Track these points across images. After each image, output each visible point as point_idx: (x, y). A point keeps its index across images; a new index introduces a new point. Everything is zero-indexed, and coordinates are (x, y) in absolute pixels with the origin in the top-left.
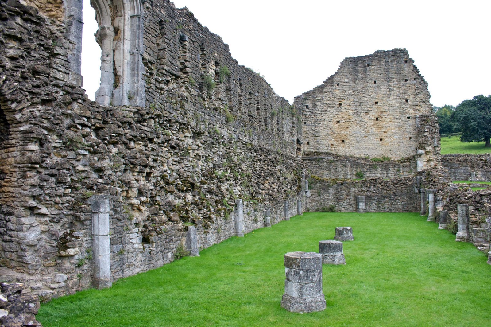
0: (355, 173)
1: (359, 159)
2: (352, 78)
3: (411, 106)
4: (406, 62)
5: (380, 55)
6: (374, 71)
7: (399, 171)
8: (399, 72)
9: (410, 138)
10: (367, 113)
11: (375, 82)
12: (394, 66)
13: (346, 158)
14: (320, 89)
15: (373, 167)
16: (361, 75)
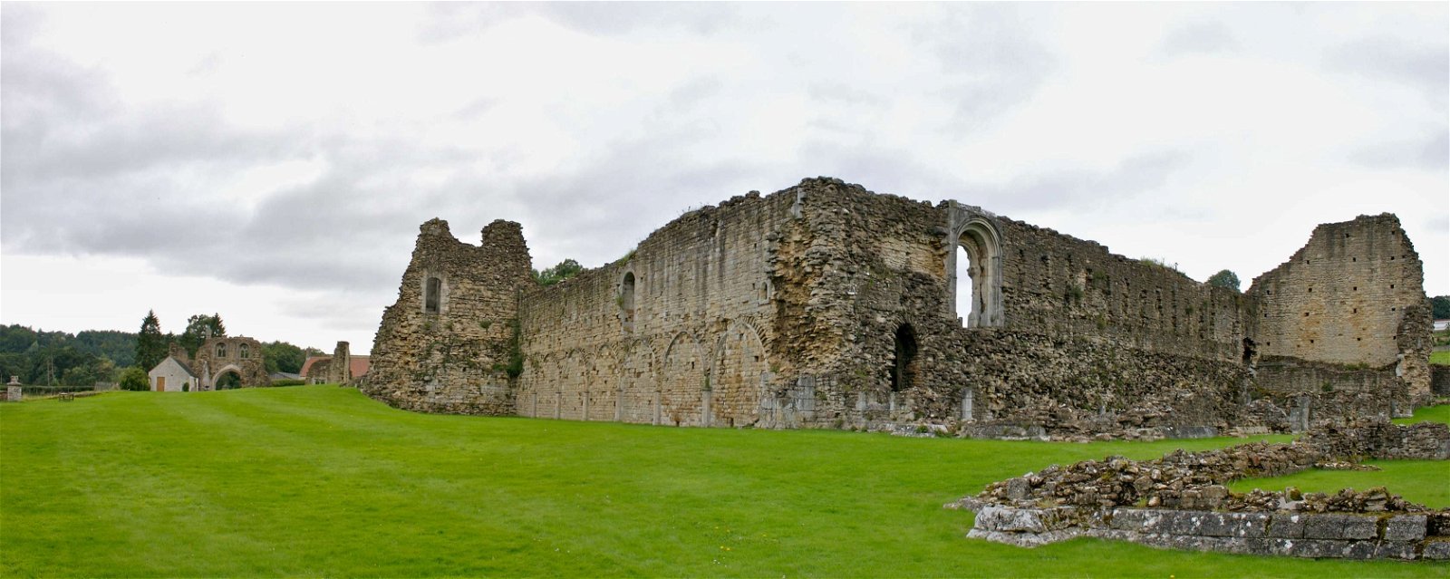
0: (1321, 385)
1: (1329, 366)
2: (1325, 253)
3: (1397, 294)
4: (1393, 233)
5: (1363, 222)
6: (1355, 244)
7: (1375, 382)
8: (1384, 246)
9: (1395, 338)
10: (1343, 303)
11: (1354, 260)
12: (1379, 237)
13: (1313, 364)
14: (1285, 267)
15: (1345, 377)
16: (1337, 250)
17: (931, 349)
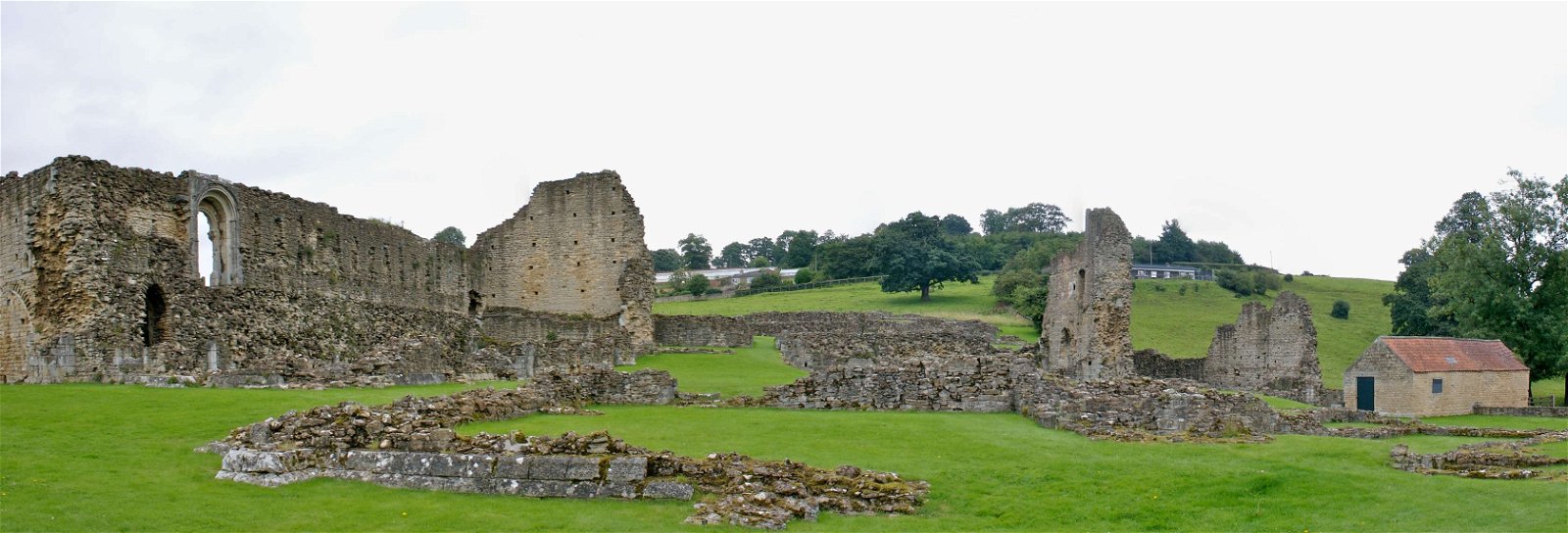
0: (546, 334)
1: (554, 316)
2: (546, 209)
3: (618, 248)
4: (614, 189)
5: (583, 179)
6: (575, 200)
7: (598, 331)
8: (605, 202)
9: (618, 290)
10: (566, 256)
11: (575, 215)
12: (599, 195)
13: (538, 314)
14: (509, 224)
15: (570, 327)
16: (557, 206)
17: (178, 307)
